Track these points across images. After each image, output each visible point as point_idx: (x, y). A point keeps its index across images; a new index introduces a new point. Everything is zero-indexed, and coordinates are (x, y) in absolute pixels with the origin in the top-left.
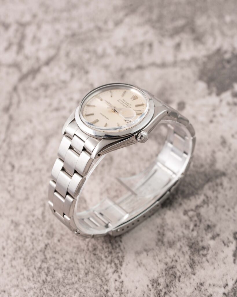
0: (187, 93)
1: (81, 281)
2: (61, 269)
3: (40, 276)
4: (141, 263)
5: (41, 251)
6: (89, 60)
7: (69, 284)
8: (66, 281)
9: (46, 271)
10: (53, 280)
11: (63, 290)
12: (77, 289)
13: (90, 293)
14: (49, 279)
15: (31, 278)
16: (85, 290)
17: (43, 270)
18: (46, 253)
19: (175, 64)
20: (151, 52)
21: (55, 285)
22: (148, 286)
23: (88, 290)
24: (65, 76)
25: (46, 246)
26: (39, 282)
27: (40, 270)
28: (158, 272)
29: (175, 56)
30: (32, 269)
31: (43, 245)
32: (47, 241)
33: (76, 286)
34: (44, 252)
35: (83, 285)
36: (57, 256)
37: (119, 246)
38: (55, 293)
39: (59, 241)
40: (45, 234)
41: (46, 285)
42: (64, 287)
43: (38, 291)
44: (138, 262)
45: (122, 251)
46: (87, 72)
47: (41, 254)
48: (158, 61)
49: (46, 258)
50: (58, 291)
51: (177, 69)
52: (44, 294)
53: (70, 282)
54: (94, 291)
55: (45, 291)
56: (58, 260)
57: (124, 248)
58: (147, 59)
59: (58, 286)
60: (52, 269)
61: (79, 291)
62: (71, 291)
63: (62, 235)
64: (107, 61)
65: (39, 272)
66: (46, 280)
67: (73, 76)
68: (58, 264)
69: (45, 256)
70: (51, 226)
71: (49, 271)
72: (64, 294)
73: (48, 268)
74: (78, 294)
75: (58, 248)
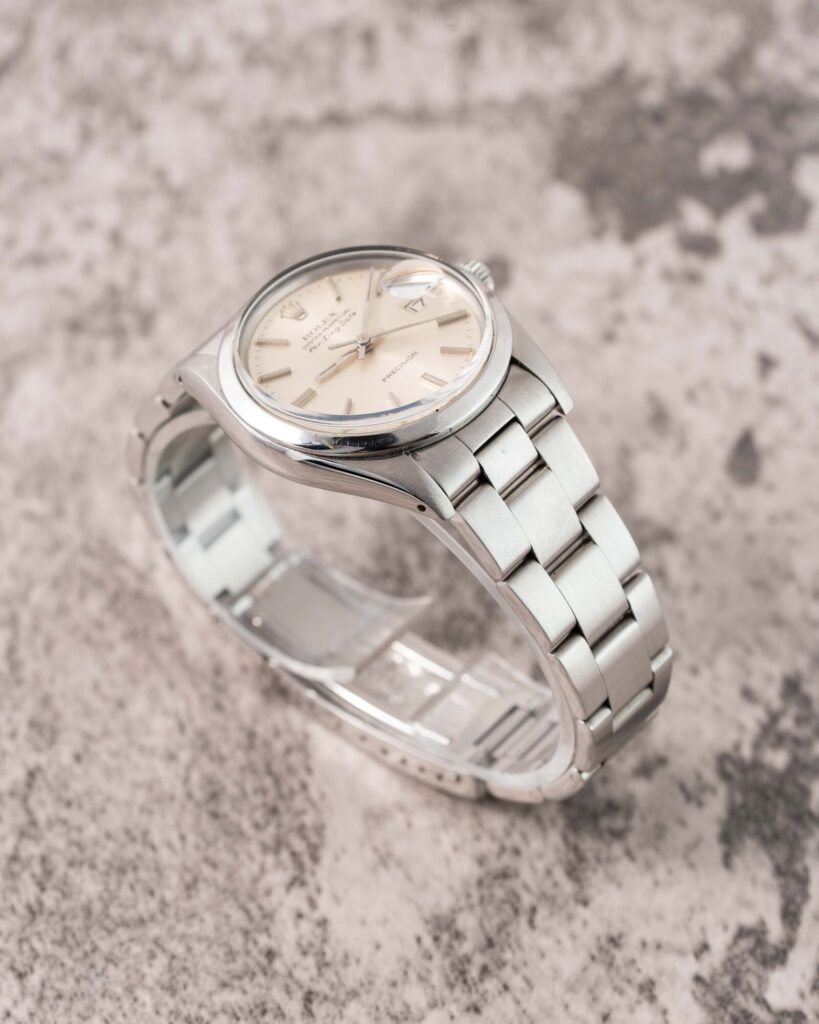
0: (514, 226)
1: (171, 912)
2: (93, 867)
3: (15, 890)
4: (389, 855)
5: (12, 794)
6: (144, 80)
7: (125, 924)
8: (114, 911)
9: (37, 869)
10: (65, 906)
11: (105, 945)
12: (156, 942)
13: (209, 961)
14: (50, 899)
16: (189, 949)
17: (26, 865)
18: (33, 802)
19: (462, 114)
20: (371, 62)
21: (77, 924)
22: (419, 940)
23: (199, 948)
24: (60, 135)
25: (32, 775)
26: (13, 909)
27: (16, 867)
28: (451, 889)
29: (463, 86)
31: (18, 774)
32: (33, 759)
33: (154, 931)
34: (25, 800)
35: (181, 928)
36: (74, 816)
37: (304, 786)
38: (78, 954)
39: (78, 758)
40: (23, 730)
41: (41, 925)
42: (110, 932)
43: (12, 946)
44: (375, 850)
45: (314, 805)
46: (139, 126)
47: (13, 804)
48: (402, 99)
49: (33, 823)
50: (87, 947)
51: (472, 135)
52: (36, 956)
53: (131, 914)
54: (221, 953)
55: (38, 945)
56: (80, 829)
57: (323, 796)
58: (359, 90)
59: (87, 928)
60: (59, 864)
61: (164, 951)
62: (136, 949)
63: (88, 737)
64: (211, 87)
65: (12, 875)
66: (40, 903)
67: (86, 135)
68: (79, 845)
69: (29, 812)
70: (46, 701)
71: (48, 873)
72: (110, 959)
73: (44, 860)
74: (162, 960)
75: (77, 787)
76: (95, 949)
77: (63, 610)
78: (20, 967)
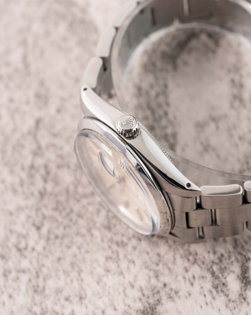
2: (68, 167)
3: (33, 184)
4: (208, 145)
5: (29, 133)
8: (80, 190)
9: (43, 171)
10: (57, 189)
11: (76, 208)
14: (49, 187)
15: (19, 189)
17: (38, 170)
18: (39, 137)
21: (62, 198)
25: (38, 122)
26: (32, 194)
27: (33, 172)
28: (239, 160)
30: (17, 169)
31: (31, 122)
32: (38, 114)
34: (35, 136)
36: (59, 142)
37: (166, 114)
38: (64, 214)
39: (59, 111)
40: (32, 99)
41: (46, 201)
42: (78, 201)
43: (33, 213)
44: (202, 143)
45: (171, 123)
47: (30, 139)
49: (39, 148)
50: (68, 210)
52: (44, 217)
55: (45, 211)
56: (61, 148)
57: (175, 117)
59: (67, 200)
60: (53, 168)
61: (104, 208)
62: (91, 209)
63: (63, 99)
65: (31, 176)
66: (45, 189)
68: (61, 157)
69: (37, 142)
70: (42, 83)
71: (48, 173)
72: (79, 216)
73: (46, 167)
74: (103, 213)
75: (59, 127)
76: (72, 211)
77: (47, 34)
78: (38, 224)
